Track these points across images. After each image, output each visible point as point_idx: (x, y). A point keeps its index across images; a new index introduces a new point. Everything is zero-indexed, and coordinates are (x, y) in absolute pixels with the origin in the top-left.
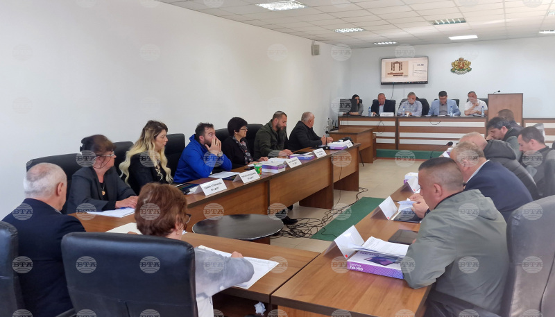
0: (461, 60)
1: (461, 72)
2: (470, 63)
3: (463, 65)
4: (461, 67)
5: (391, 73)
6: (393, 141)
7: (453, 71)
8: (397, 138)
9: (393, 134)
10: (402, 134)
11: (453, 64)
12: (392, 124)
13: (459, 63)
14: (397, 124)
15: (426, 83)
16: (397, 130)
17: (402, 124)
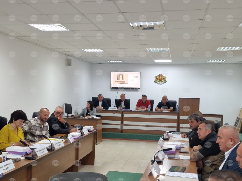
0: (160, 75)
1: (160, 83)
2: (165, 78)
3: (162, 79)
5: (117, 82)
7: (155, 82)
9: (119, 122)
12: (119, 115)
13: (159, 77)
14: (122, 115)
15: (139, 89)
16: (122, 119)
17: (125, 115)
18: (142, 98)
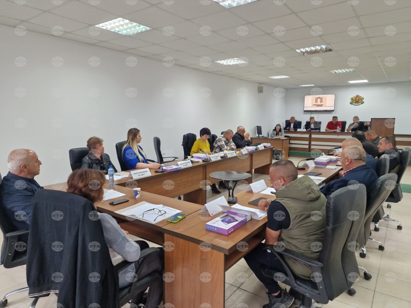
0: (357, 96)
1: (357, 104)
2: (363, 98)
3: (359, 100)
4: (357, 101)
5: (315, 105)
6: (307, 147)
7: (351, 103)
8: (310, 145)
9: (307, 142)
10: (313, 143)
11: (352, 99)
12: (307, 136)
13: (356, 98)
14: (310, 136)
15: (333, 111)
16: (310, 139)
17: (313, 136)
18: (333, 120)
